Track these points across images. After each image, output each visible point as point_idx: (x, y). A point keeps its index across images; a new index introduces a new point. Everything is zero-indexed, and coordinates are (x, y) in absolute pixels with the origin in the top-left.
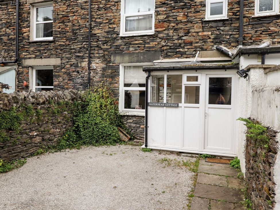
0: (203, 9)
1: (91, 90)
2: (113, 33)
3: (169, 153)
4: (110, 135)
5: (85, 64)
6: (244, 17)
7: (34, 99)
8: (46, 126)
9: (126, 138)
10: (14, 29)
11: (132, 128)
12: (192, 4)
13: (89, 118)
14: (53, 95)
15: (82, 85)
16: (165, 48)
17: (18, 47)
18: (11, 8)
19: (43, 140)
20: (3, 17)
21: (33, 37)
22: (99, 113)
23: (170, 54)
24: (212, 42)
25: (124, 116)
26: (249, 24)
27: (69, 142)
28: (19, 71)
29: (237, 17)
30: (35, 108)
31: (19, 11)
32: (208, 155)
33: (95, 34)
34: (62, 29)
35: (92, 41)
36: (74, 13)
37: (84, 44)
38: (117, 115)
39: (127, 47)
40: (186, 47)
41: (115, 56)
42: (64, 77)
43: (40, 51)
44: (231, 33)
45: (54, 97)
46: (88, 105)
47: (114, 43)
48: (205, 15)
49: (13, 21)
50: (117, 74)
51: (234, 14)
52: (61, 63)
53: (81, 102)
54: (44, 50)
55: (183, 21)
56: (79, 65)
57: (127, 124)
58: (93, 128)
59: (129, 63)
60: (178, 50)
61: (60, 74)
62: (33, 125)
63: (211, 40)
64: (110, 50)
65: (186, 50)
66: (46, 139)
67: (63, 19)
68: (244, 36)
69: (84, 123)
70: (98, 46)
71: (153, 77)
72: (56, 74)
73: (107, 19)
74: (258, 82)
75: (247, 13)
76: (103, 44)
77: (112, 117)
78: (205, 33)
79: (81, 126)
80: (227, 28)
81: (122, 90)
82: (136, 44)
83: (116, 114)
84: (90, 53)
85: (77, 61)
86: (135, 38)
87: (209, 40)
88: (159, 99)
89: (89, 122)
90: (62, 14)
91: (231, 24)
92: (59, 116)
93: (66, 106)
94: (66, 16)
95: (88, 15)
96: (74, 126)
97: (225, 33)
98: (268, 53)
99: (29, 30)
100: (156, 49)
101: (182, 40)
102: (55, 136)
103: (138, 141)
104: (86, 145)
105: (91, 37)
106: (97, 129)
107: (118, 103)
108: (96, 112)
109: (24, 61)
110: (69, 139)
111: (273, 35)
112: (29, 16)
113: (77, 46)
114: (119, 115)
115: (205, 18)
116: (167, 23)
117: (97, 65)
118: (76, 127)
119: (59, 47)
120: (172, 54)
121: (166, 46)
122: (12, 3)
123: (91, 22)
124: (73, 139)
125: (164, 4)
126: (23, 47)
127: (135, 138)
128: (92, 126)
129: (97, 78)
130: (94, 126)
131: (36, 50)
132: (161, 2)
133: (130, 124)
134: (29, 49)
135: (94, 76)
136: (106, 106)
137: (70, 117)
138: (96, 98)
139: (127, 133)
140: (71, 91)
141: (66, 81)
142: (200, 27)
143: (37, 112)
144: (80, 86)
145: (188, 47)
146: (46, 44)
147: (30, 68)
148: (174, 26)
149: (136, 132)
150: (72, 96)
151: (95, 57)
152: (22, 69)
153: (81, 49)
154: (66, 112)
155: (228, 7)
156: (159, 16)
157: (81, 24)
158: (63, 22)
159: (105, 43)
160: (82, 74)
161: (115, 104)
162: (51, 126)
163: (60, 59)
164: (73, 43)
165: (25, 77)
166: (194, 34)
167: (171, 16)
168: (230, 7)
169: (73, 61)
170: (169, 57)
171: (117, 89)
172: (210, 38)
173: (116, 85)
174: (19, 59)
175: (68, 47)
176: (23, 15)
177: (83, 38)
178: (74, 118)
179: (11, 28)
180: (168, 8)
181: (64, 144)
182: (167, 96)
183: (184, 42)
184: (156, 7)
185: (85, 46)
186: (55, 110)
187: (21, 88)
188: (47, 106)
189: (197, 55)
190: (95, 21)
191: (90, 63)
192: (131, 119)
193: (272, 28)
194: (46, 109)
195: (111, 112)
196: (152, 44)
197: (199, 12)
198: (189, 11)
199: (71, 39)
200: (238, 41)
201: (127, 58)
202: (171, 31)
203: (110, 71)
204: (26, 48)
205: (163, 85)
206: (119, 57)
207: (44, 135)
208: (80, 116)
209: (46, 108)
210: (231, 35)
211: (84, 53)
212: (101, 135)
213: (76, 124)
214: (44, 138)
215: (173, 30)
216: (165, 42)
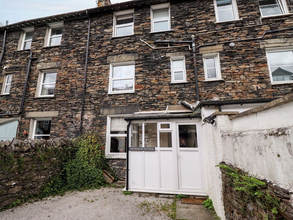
0: (169, 75)
1: (82, 137)
2: (103, 92)
3: (148, 194)
4: (95, 178)
5: (78, 116)
6: (199, 81)
7: (18, 147)
8: (29, 174)
9: (110, 179)
10: (23, 88)
11: (116, 170)
12: (162, 72)
13: (77, 162)
14: (41, 142)
15: (74, 133)
16: (143, 103)
17: (24, 102)
18: (23, 73)
19: (24, 189)
20: (15, 79)
21: (38, 94)
22: (86, 158)
23: (147, 107)
24: (178, 99)
25: (110, 159)
26: (202, 86)
27: (54, 188)
28: (21, 122)
29: (194, 81)
30: (17, 156)
31: (29, 75)
32: (182, 195)
33: (89, 93)
34: (62, 88)
35: (85, 98)
36: (73, 77)
37: (79, 99)
38: (103, 159)
39: (113, 102)
40: (158, 102)
41: (103, 109)
42: (60, 126)
43: (42, 105)
44: (190, 92)
45: (42, 144)
46: (78, 151)
47: (103, 99)
48: (171, 80)
49: (23, 82)
50: (104, 123)
51: (191, 79)
52: (59, 115)
53: (71, 148)
54: (46, 104)
55: (155, 83)
56: (74, 117)
57: (112, 166)
58: (79, 172)
59: (114, 114)
60: (152, 104)
61: (57, 124)
62: (12, 174)
63: (177, 97)
64: (100, 104)
65: (159, 104)
66: (27, 188)
67: (64, 81)
68: (200, 95)
69: (72, 168)
70: (90, 101)
71: (133, 125)
72: (54, 124)
73: (99, 81)
74: (225, 128)
75: (200, 79)
76: (95, 100)
77: (98, 161)
78: (172, 92)
79: (68, 171)
80: (187, 89)
81: (109, 137)
82: (121, 100)
83: (102, 157)
84: (83, 107)
85: (72, 113)
86: (120, 95)
87: (175, 97)
88: (138, 144)
89: (76, 166)
90: (63, 78)
91: (190, 86)
92: (46, 163)
93: (55, 153)
94: (66, 79)
95: (84, 78)
96: (62, 172)
97: (186, 92)
98: (223, 104)
99: (35, 89)
100: (136, 104)
101: (155, 97)
102: (38, 183)
103: (121, 182)
104: (70, 191)
105: (85, 94)
106: (84, 174)
107: (104, 148)
108: (84, 156)
109: (28, 114)
110: (54, 186)
111: (220, 94)
112: (37, 79)
113: (73, 102)
114: (105, 158)
115: (171, 82)
116: (144, 84)
117: (89, 116)
118: (63, 173)
119: (58, 102)
120: (148, 107)
121: (144, 101)
122: (25, 69)
123: (86, 83)
124: (58, 185)
125: (141, 71)
126: (28, 102)
127: (118, 179)
128: (79, 170)
129: (88, 127)
130: (81, 170)
131: (39, 105)
132: (139, 70)
133: (114, 167)
134: (33, 104)
135: (86, 125)
136: (93, 151)
137: (58, 163)
138: (85, 144)
139: (112, 175)
140: (62, 139)
141: (62, 130)
142: (168, 88)
143: (19, 160)
144: (73, 133)
145: (160, 102)
146: (48, 100)
147: (32, 119)
148: (149, 87)
149: (119, 174)
150: (62, 143)
151: (87, 110)
152: (24, 120)
153: (76, 103)
154: (55, 159)
155: (187, 74)
156: (137, 80)
157: (78, 85)
158: (64, 83)
159: (96, 99)
160: (76, 124)
161: (102, 149)
162: (35, 173)
163: (58, 112)
164: (70, 99)
165: (26, 127)
166: (164, 93)
167: (146, 80)
168: (188, 74)
169: (69, 113)
170: (146, 110)
171: (104, 136)
172: (176, 96)
173: (104, 132)
174: (23, 112)
175: (66, 102)
176: (32, 78)
177: (79, 95)
178: (63, 163)
179: (21, 87)
180: (145, 74)
181: (48, 191)
182: (145, 141)
183: (157, 98)
184: (135, 74)
185: (80, 101)
186: (42, 157)
187: (21, 137)
188: (32, 153)
189: (167, 108)
190: (89, 83)
191: (83, 115)
192: (115, 162)
193: (218, 89)
194: (30, 157)
195: (98, 157)
196: (133, 100)
197: (167, 77)
198: (159, 77)
199: (69, 96)
200: (196, 98)
201: (113, 111)
202: (147, 91)
203: (99, 121)
204: (31, 103)
205: (141, 131)
206: (107, 110)
207: (25, 184)
208: (69, 161)
209: (31, 155)
210: (191, 93)
211: (79, 107)
212: (86, 179)
213: (64, 169)
214: (25, 187)
215: (148, 90)
216: (143, 98)
